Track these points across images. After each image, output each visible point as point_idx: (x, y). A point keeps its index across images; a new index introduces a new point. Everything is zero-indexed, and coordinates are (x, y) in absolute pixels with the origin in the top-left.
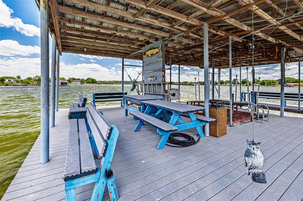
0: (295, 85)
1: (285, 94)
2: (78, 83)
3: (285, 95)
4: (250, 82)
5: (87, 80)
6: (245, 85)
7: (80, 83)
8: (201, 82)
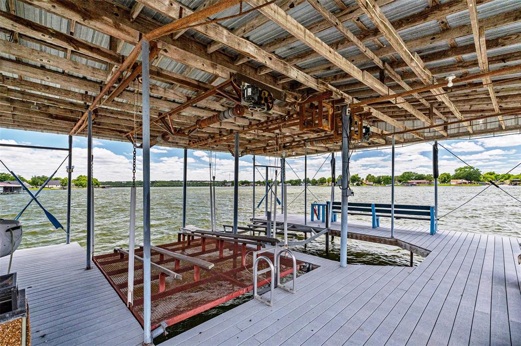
0: (418, 183)
1: (350, 204)
2: (54, 186)
3: (348, 205)
4: (363, 179)
5: (78, 180)
6: (355, 184)
7: (59, 186)
8: (293, 180)
